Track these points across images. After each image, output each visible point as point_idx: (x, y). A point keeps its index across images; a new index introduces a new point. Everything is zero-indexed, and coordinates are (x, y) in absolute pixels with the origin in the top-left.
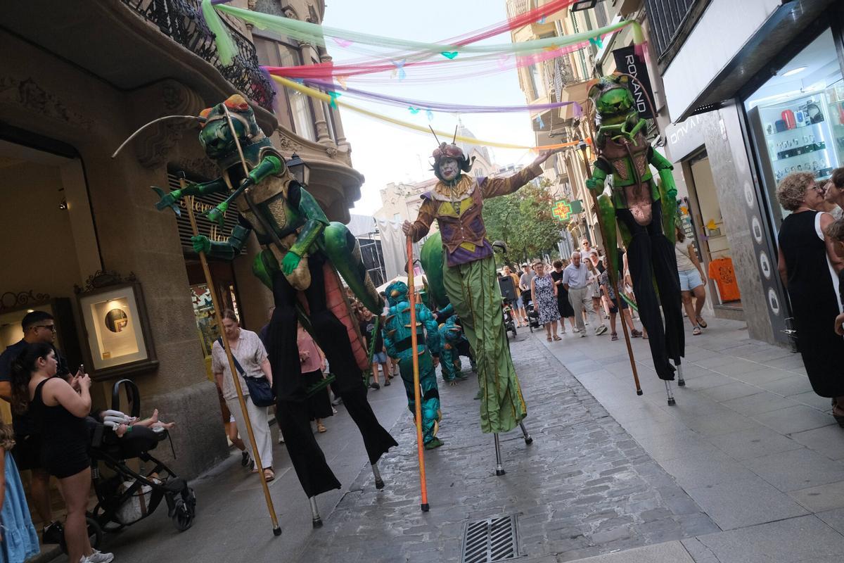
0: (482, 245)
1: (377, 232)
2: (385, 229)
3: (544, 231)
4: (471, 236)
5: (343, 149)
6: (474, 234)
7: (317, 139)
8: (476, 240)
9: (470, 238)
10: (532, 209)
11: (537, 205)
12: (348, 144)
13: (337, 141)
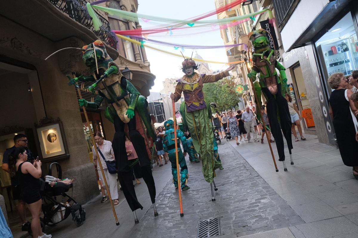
0: (202, 103)
1: (161, 99)
2: (165, 98)
3: (232, 98)
4: (198, 99)
5: (146, 64)
6: (199, 98)
7: (136, 61)
8: (200, 101)
9: (197, 100)
10: (227, 89)
11: (229, 87)
12: (149, 63)
13: (144, 61)
